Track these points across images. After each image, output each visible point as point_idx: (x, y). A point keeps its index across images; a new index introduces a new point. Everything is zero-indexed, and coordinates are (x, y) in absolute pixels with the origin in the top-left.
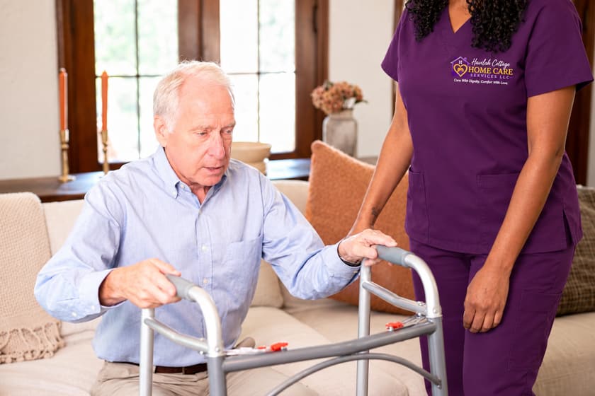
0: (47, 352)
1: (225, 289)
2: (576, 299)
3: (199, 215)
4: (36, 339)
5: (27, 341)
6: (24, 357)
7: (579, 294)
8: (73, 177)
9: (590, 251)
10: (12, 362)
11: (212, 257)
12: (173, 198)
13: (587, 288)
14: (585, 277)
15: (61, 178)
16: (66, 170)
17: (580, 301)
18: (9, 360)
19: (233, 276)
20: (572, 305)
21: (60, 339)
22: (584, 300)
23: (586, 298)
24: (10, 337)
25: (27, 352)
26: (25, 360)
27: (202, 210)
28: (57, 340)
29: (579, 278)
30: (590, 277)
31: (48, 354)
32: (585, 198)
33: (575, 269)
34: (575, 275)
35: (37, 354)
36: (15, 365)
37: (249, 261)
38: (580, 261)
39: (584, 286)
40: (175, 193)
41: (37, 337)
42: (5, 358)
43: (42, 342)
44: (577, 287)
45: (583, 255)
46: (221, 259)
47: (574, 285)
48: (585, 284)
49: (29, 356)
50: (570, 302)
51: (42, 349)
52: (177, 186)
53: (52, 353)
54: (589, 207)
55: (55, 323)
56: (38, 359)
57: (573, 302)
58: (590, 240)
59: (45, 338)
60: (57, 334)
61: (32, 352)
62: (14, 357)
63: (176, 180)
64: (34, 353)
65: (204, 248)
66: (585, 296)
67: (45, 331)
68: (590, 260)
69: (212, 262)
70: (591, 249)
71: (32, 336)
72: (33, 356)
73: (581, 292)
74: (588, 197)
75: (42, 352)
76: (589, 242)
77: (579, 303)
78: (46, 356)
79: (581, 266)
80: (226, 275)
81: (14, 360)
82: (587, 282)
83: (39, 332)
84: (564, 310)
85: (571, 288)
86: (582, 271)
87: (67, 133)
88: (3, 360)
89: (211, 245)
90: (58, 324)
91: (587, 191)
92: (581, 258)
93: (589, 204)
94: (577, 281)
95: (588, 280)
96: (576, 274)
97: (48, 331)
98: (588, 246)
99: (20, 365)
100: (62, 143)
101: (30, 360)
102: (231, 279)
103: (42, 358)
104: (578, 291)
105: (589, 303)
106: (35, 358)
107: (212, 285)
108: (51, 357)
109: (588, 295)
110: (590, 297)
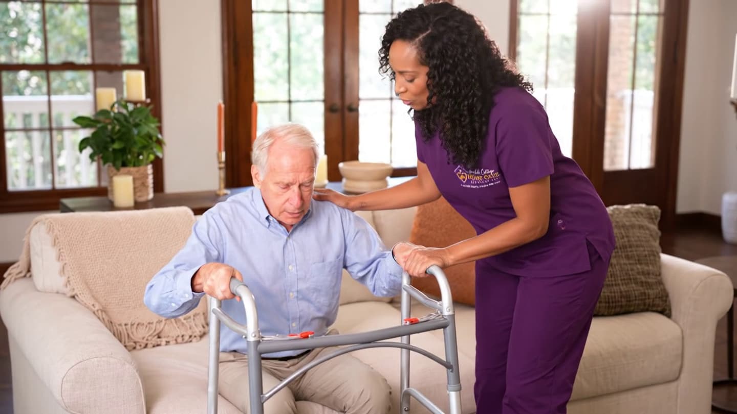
0: (195, 337)
1: (309, 301)
2: (633, 301)
3: (287, 241)
4: (186, 326)
5: (178, 328)
6: (176, 340)
7: (635, 297)
8: (228, 192)
9: (647, 260)
10: (166, 345)
11: (297, 275)
12: (266, 227)
13: (643, 291)
14: (642, 282)
15: (218, 192)
16: (223, 185)
17: (637, 302)
18: (164, 343)
19: (316, 290)
20: (630, 306)
21: (205, 326)
22: (640, 302)
23: (642, 300)
24: (165, 324)
25: (178, 336)
26: (177, 343)
27: (289, 237)
28: (203, 327)
29: (636, 283)
30: (646, 282)
31: (195, 338)
32: (648, 216)
33: (633, 275)
34: (632, 281)
35: (187, 338)
36: (168, 347)
37: (329, 278)
38: (638, 269)
39: (640, 290)
40: (267, 224)
41: (186, 324)
42: (161, 341)
43: (190, 328)
44: (634, 290)
45: (641, 264)
46: (305, 277)
47: (632, 289)
48: (641, 288)
49: (180, 340)
50: (628, 303)
51: (190, 334)
52: (267, 218)
53: (198, 338)
54: (649, 223)
55: (201, 313)
56: (187, 342)
57: (631, 303)
58: (648, 251)
59: (194, 325)
60: (203, 322)
61: (183, 336)
62: (168, 340)
63: (267, 214)
64: (184, 337)
65: (290, 267)
66: (640, 298)
67: (194, 319)
68: (646, 268)
69: (297, 279)
70: (648, 258)
71: (183, 324)
72: (183, 340)
73: (637, 294)
74: (650, 214)
75: (190, 337)
76: (646, 253)
77: (635, 304)
78: (194, 340)
79: (638, 273)
80: (307, 289)
81: (168, 343)
82: (642, 286)
83: (189, 320)
84: (623, 310)
85: (628, 291)
86: (638, 277)
87: (223, 155)
88: (159, 343)
89: (296, 265)
90: (204, 314)
91: (649, 209)
92: (639, 266)
93: (651, 221)
94: (634, 285)
95: (644, 284)
96: (634, 279)
97: (196, 319)
98: (646, 256)
99: (173, 347)
100: (220, 162)
101: (181, 343)
102: (314, 292)
103: (191, 341)
104: (635, 294)
105: (645, 304)
106: (185, 341)
107: (297, 297)
108: (198, 341)
109: (644, 297)
110: (645, 299)
